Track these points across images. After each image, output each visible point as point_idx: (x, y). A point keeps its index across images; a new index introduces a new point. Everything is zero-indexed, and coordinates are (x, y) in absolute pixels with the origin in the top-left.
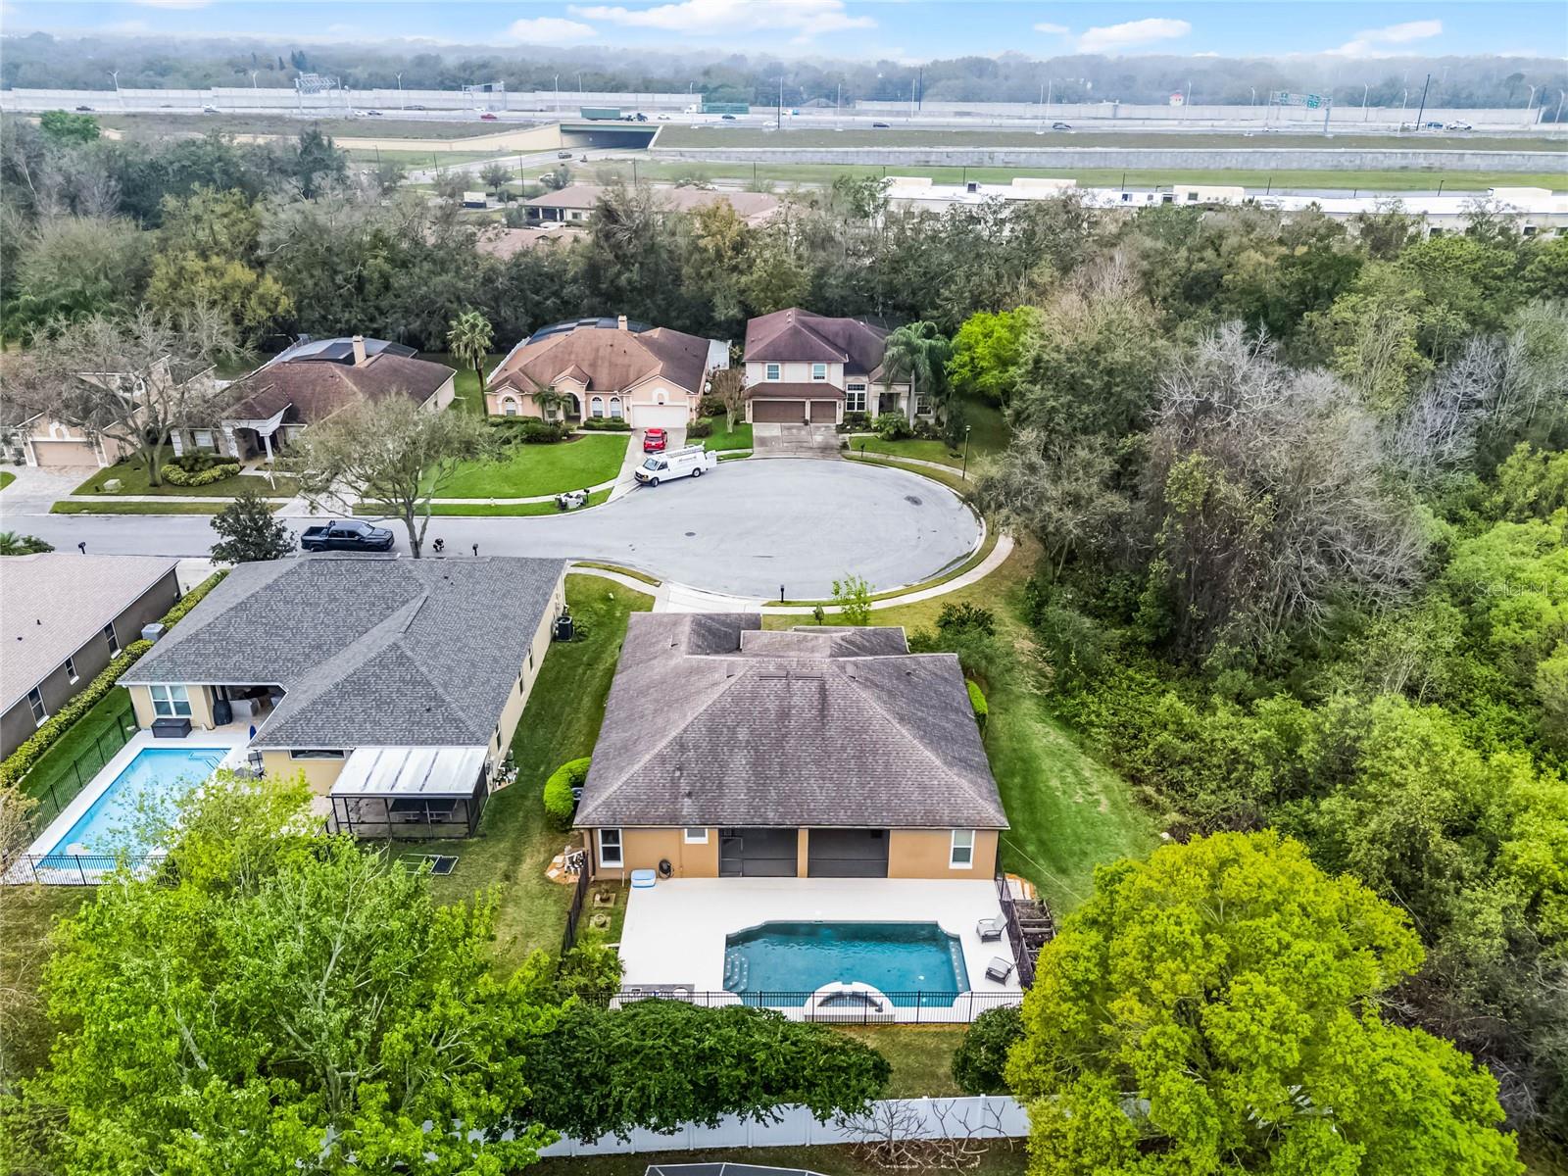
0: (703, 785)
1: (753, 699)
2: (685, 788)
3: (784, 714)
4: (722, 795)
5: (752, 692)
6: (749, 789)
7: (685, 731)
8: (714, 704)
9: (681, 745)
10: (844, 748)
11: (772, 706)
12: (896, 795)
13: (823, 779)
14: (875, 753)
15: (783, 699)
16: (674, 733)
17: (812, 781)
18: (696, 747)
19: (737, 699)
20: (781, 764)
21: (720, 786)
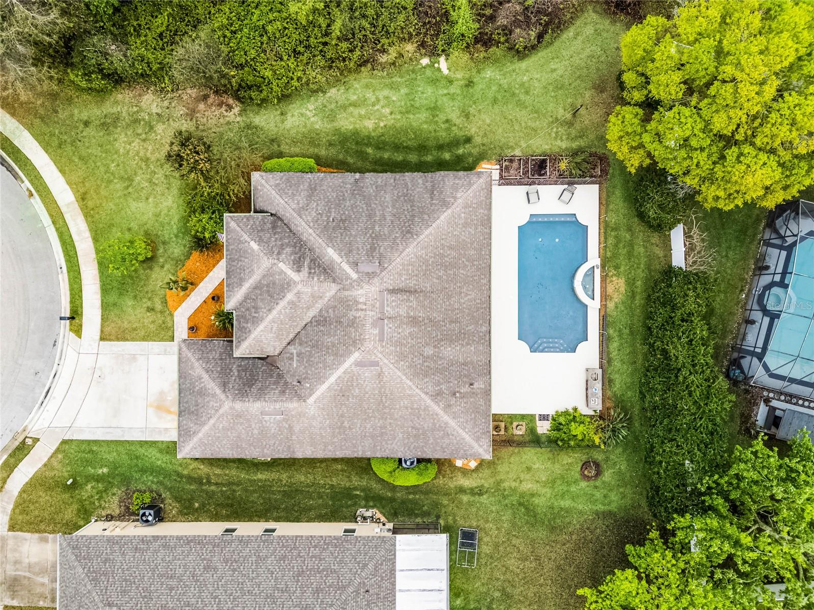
0: (465, 376)
1: (402, 344)
2: (465, 389)
3: (414, 321)
4: (472, 363)
5: (396, 346)
6: (468, 344)
7: (427, 393)
8: (405, 374)
9: (437, 396)
10: (439, 278)
11: (408, 330)
12: (472, 244)
13: (461, 293)
14: (442, 256)
15: (402, 322)
16: (429, 401)
17: (462, 301)
18: (439, 384)
19: (402, 357)
20: (451, 322)
21: (465, 364)
